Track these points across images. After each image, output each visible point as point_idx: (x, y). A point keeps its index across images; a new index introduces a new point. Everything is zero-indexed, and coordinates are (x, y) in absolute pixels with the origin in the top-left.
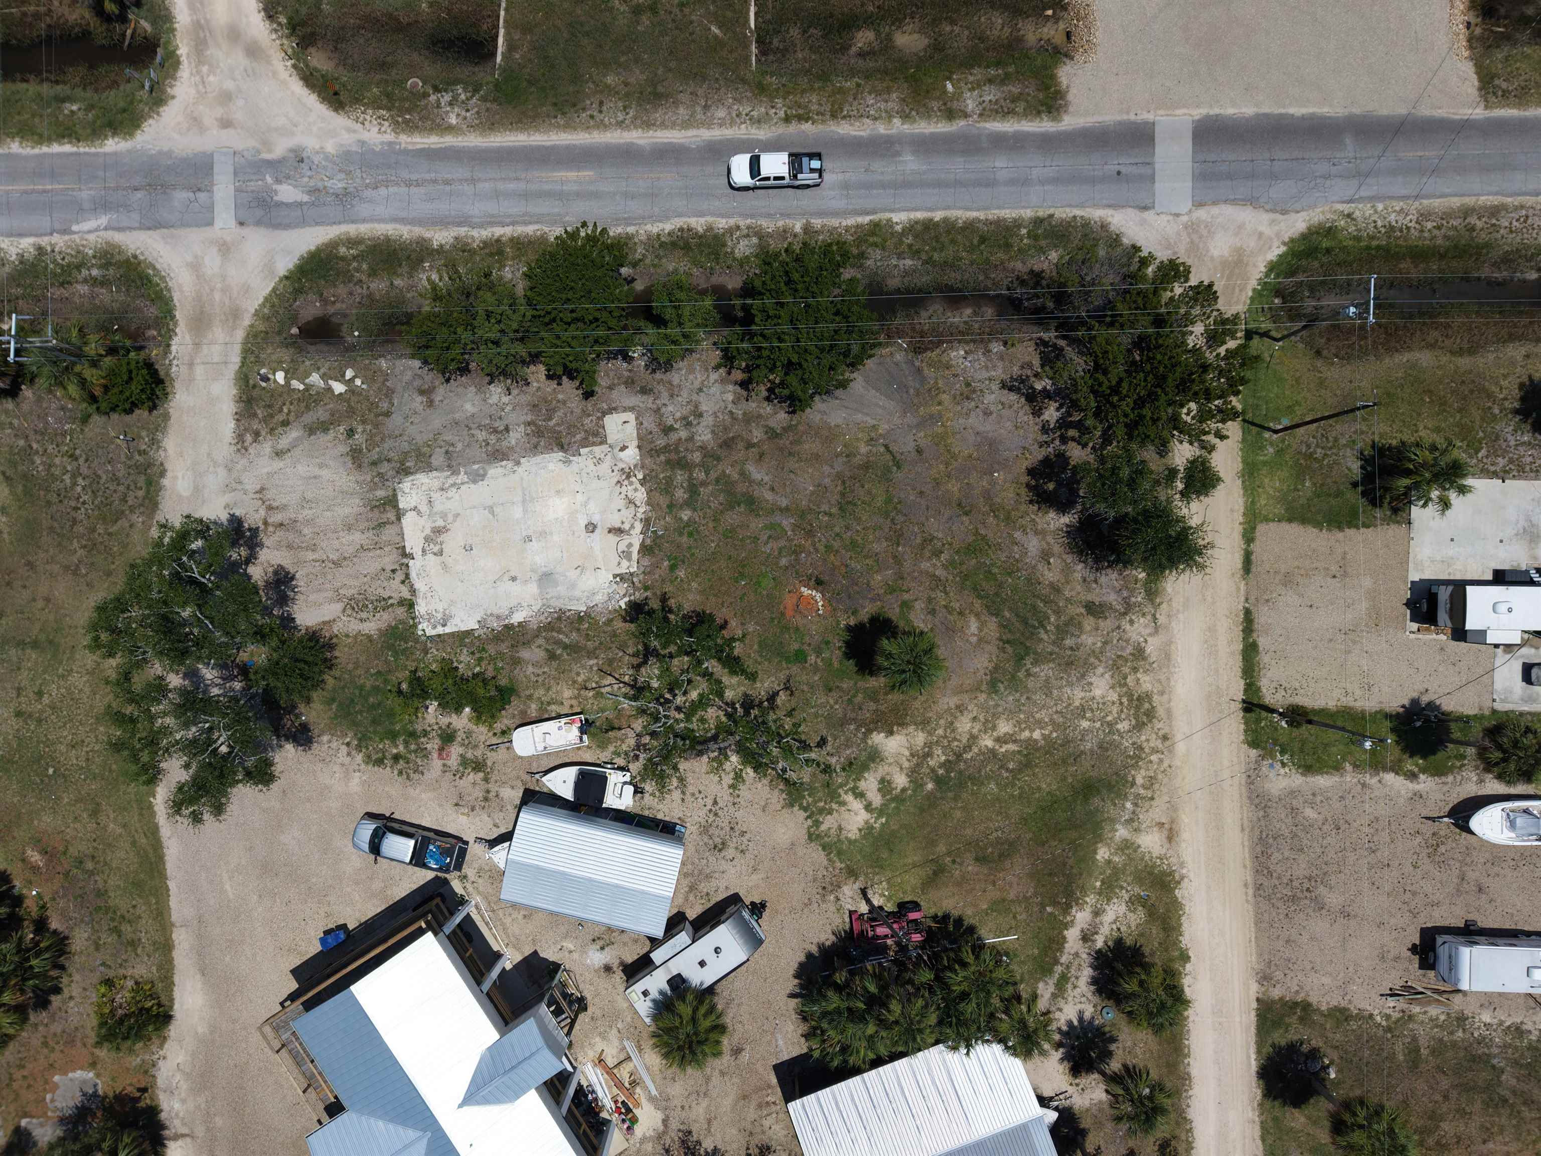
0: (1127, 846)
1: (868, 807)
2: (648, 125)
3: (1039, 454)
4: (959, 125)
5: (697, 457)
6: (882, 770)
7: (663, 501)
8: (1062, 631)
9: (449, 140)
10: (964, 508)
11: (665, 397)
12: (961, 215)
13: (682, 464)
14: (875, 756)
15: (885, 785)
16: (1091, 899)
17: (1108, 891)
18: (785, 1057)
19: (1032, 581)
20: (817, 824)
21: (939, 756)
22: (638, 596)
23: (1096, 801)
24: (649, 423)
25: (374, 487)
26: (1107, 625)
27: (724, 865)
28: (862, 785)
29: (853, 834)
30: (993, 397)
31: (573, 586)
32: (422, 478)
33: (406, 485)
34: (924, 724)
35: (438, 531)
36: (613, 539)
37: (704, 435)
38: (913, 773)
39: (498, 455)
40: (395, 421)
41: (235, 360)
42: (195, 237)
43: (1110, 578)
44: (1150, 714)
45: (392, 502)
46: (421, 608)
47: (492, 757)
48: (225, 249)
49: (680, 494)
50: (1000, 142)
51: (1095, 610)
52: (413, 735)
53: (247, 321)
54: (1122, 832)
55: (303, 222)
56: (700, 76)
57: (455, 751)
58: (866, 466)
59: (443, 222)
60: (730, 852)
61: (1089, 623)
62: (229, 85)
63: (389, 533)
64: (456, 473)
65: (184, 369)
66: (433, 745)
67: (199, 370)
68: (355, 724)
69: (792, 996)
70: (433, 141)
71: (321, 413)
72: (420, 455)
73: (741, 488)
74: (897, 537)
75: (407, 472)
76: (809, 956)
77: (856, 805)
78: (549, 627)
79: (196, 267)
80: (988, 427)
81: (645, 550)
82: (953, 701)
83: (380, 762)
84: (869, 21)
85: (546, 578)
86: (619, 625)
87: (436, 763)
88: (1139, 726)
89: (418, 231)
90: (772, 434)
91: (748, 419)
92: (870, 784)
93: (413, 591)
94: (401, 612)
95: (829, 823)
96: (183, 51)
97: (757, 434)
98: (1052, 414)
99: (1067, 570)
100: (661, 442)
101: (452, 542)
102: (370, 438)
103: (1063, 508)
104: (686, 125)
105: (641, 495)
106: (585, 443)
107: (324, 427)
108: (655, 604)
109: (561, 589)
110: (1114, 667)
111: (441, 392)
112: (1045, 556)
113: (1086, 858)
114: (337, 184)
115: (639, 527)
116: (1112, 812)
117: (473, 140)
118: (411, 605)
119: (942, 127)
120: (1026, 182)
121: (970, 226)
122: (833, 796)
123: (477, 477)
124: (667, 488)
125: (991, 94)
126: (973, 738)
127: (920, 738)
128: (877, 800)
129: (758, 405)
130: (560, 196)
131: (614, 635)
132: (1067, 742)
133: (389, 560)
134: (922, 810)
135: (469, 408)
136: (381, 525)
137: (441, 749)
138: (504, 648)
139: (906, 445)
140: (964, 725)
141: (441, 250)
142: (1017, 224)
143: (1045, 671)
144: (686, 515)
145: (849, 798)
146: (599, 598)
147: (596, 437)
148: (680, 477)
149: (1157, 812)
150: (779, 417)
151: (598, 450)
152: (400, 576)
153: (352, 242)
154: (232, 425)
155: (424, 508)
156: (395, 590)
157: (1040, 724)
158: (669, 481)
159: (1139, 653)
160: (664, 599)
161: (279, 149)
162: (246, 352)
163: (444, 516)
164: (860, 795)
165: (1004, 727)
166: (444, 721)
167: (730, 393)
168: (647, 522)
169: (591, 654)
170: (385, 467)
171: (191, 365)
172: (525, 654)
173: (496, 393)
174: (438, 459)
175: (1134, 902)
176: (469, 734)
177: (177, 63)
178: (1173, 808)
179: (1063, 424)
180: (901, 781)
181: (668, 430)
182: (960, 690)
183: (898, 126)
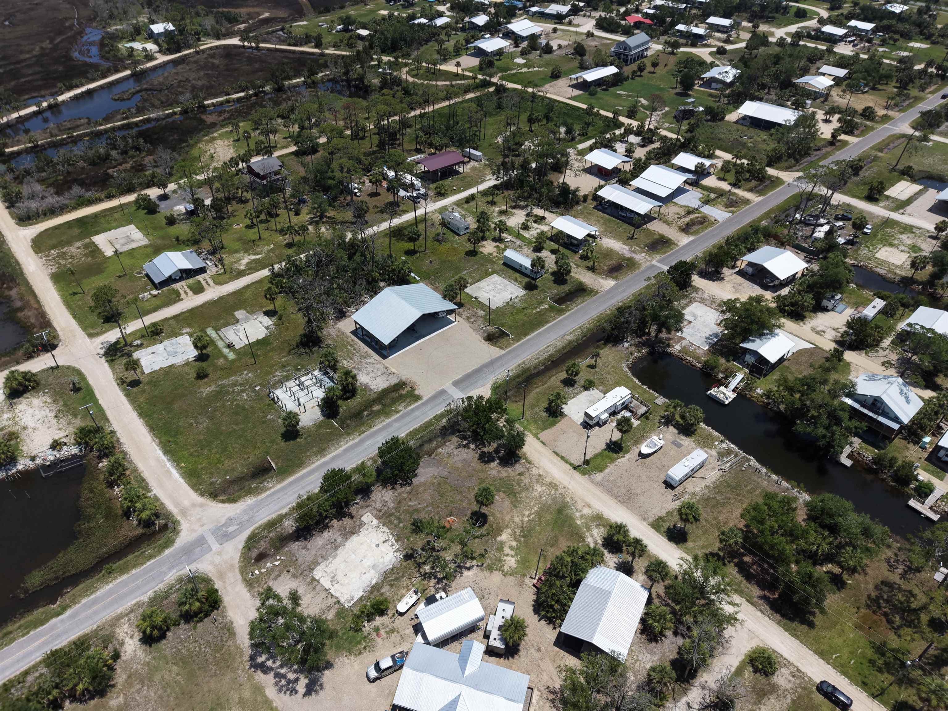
0: (582, 516)
1: (512, 556)
2: (325, 456)
3: (477, 455)
4: (401, 413)
5: (393, 511)
6: (507, 545)
7: (393, 526)
8: (519, 483)
9: (272, 490)
10: (470, 476)
11: (374, 505)
12: (417, 426)
13: (391, 515)
14: (502, 543)
15: (511, 548)
16: (587, 534)
17: (589, 529)
18: (554, 639)
19: (501, 479)
20: (503, 571)
21: (518, 531)
22: (404, 552)
23: (564, 512)
24: (374, 512)
25: (305, 580)
26: (527, 475)
27: (488, 602)
28: (506, 552)
29: (515, 566)
30: (456, 452)
31: (384, 563)
32: (318, 568)
33: (315, 572)
34: (507, 527)
35: (333, 577)
36: (386, 544)
37: (391, 505)
38: (515, 539)
39: (337, 547)
40: (300, 560)
41: (239, 577)
42: (208, 557)
43: (518, 466)
44: (556, 485)
45: (314, 579)
46: (342, 600)
47: (395, 625)
48: (219, 553)
49: (396, 522)
50: (413, 410)
51: (521, 474)
52: (365, 637)
53: (237, 566)
54: (578, 514)
55: (241, 532)
56: (331, 440)
57: (382, 632)
58: (439, 484)
59: (283, 507)
60: (486, 597)
61: (522, 478)
62: (198, 517)
63: (318, 588)
64: (328, 559)
65: (223, 591)
66: (374, 635)
67: (229, 588)
68: (344, 648)
69: (539, 620)
70: (268, 493)
71: (276, 573)
72: (314, 563)
73: (411, 509)
74: (461, 493)
75: (313, 569)
76: (533, 606)
77: (509, 558)
78: (385, 578)
79: (212, 563)
80: (461, 458)
81: (397, 541)
82: (509, 516)
83: (360, 653)
84: (364, 410)
85: (374, 567)
86: (404, 564)
87: (379, 640)
88: (556, 490)
89: (276, 514)
90: (409, 493)
91: (400, 494)
92: (507, 550)
93: (337, 598)
94: (337, 606)
95: (506, 568)
96: (179, 518)
97: (405, 496)
98: (472, 446)
99: (506, 471)
100: (381, 514)
101: (340, 577)
102: (295, 568)
103: (493, 460)
104: (336, 449)
105: (385, 529)
106: (360, 528)
107: (279, 576)
108: (410, 552)
109: (381, 566)
110: (538, 482)
111: (309, 545)
112: (499, 472)
113: (576, 526)
114: (246, 518)
115: (391, 536)
116: (570, 512)
117: (279, 486)
118: (339, 602)
119: (398, 415)
120: (425, 413)
121: (420, 426)
122: (500, 561)
123: (335, 557)
124: (391, 522)
125: (404, 404)
126: (522, 521)
127: (509, 530)
128: (513, 553)
129: (399, 490)
130: (312, 482)
131: (405, 567)
132: (544, 505)
133: (323, 595)
134: (526, 546)
135: (320, 543)
136: (314, 587)
137: (377, 635)
138: (375, 593)
139: (445, 473)
140: (517, 520)
141: (286, 514)
142: (431, 420)
143: (523, 494)
144: (401, 525)
145: (505, 558)
146: (394, 560)
147: (362, 524)
148: (392, 518)
149: (580, 504)
150: (408, 488)
151: (365, 527)
152: (329, 597)
153: (258, 528)
154: (248, 594)
155: (324, 574)
156: (331, 601)
157: (534, 506)
158: (390, 521)
159: (540, 476)
160: (412, 549)
161: (223, 521)
162: (242, 574)
163: (332, 572)
164: (508, 555)
165: (527, 513)
166: (372, 626)
167: (391, 492)
168: (392, 534)
169: (403, 576)
170: (305, 573)
171: (225, 588)
172: (383, 590)
173: (326, 534)
174: (320, 560)
175: (597, 526)
176: (383, 624)
177: (178, 522)
178: (583, 500)
179: (477, 446)
180: (514, 544)
181: (381, 511)
182: (508, 513)
183: (387, 421)
